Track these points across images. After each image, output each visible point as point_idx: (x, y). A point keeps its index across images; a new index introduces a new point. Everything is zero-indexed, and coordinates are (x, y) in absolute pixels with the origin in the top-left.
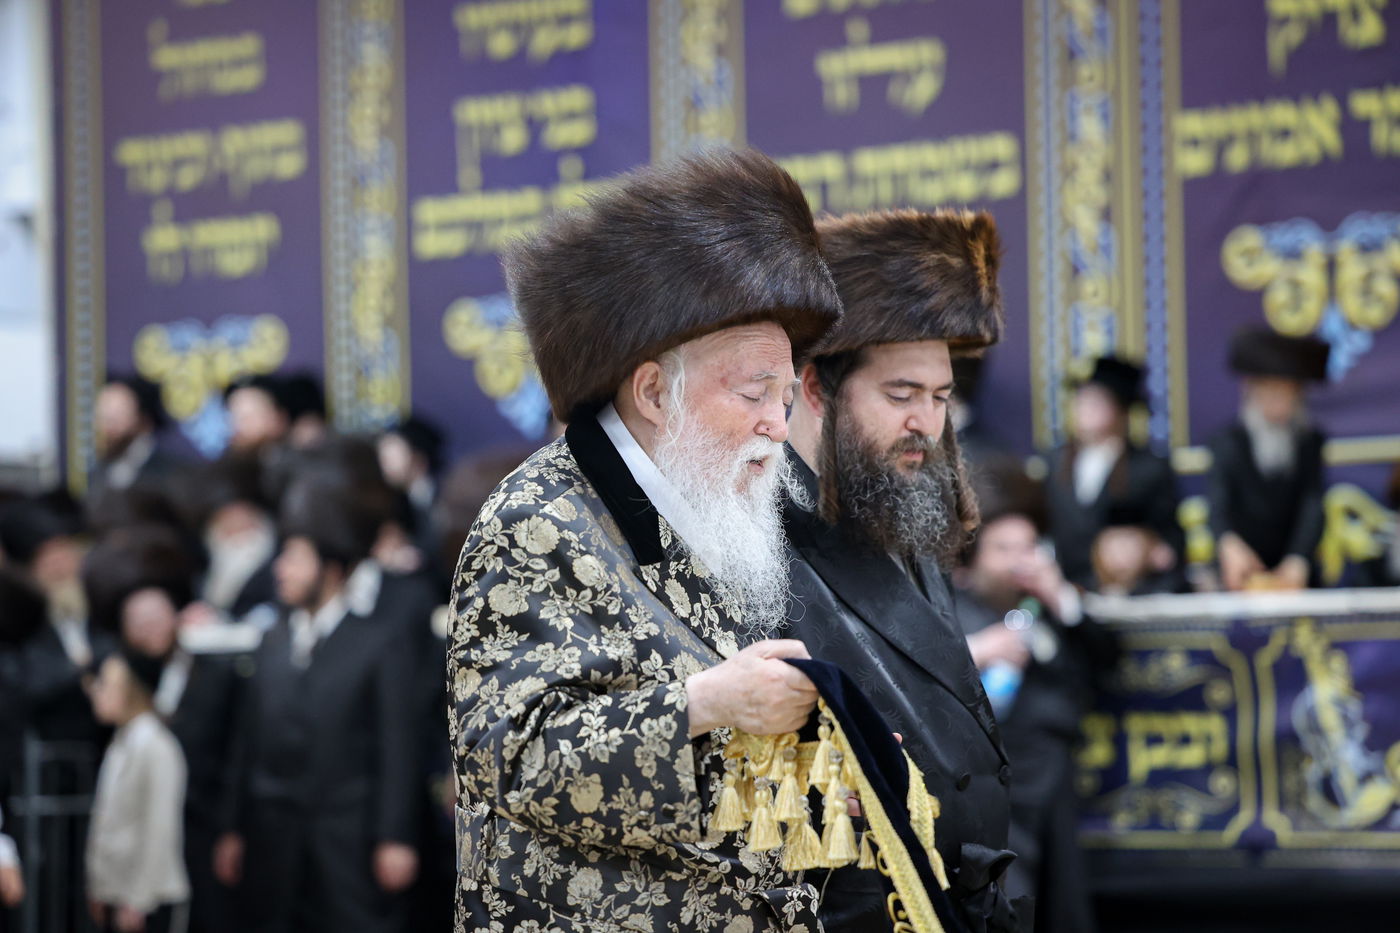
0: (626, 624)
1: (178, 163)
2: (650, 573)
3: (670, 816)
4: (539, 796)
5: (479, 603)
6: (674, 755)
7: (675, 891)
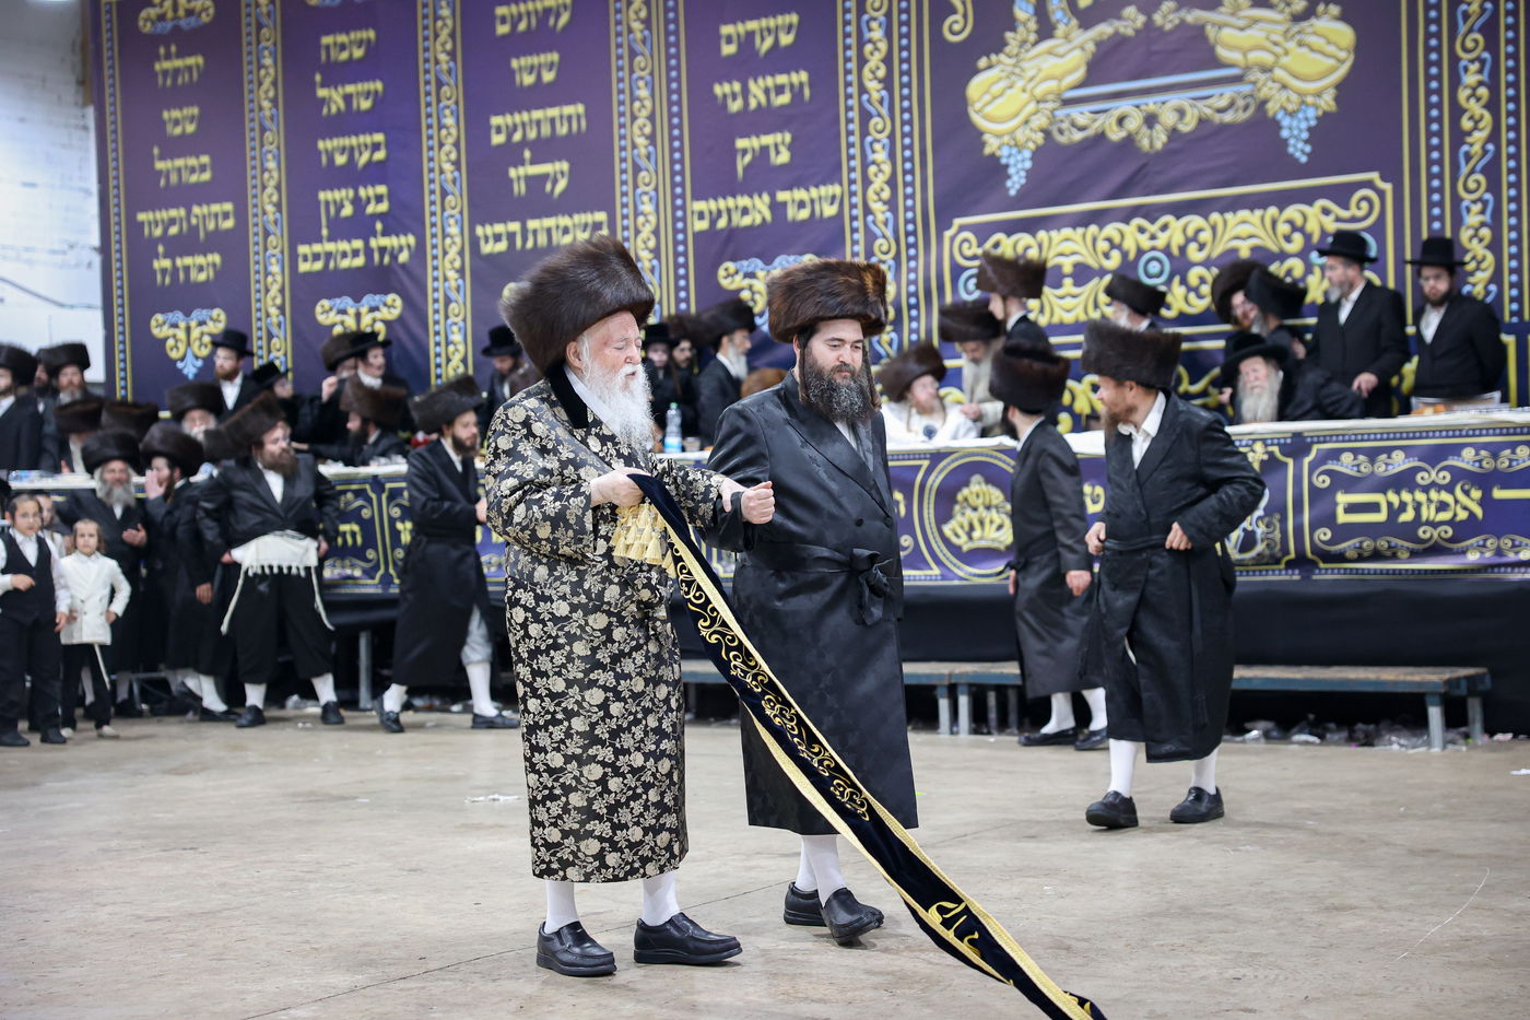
0: (555, 451)
1: (172, 221)
2: (579, 433)
3: (581, 540)
4: (522, 530)
5: (493, 445)
6: (584, 514)
7: (581, 575)
